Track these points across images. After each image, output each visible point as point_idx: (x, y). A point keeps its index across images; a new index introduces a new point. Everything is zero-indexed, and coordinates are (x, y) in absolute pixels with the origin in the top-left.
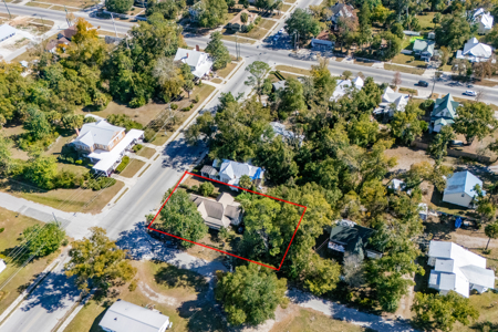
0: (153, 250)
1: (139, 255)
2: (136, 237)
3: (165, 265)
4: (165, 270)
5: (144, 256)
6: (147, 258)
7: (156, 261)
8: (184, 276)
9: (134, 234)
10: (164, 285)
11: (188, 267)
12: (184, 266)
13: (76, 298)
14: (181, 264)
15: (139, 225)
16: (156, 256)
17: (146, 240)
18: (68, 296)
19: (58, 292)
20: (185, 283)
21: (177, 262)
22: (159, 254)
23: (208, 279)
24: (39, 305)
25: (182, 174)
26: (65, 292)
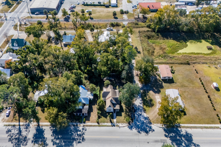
0: (141, 115)
1: (146, 118)
2: (138, 125)
3: (145, 107)
4: (147, 106)
5: (145, 116)
6: (145, 115)
7: (145, 111)
8: (145, 98)
9: (137, 127)
10: (153, 102)
11: (141, 99)
12: (141, 101)
13: (180, 129)
14: (141, 102)
15: (131, 128)
16: (143, 112)
17: (137, 120)
18: (182, 133)
19: (183, 139)
20: (148, 97)
21: (141, 103)
22: (141, 111)
23: (142, 91)
24: (193, 142)
25: (87, 128)
26: (181, 136)
